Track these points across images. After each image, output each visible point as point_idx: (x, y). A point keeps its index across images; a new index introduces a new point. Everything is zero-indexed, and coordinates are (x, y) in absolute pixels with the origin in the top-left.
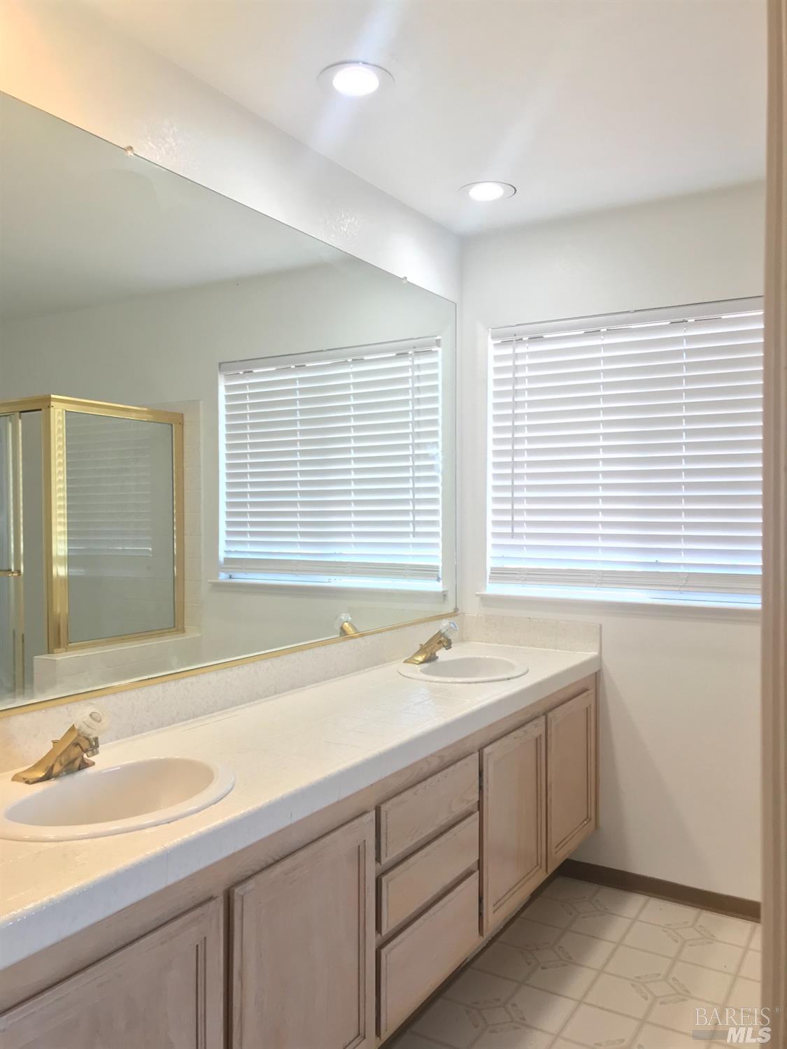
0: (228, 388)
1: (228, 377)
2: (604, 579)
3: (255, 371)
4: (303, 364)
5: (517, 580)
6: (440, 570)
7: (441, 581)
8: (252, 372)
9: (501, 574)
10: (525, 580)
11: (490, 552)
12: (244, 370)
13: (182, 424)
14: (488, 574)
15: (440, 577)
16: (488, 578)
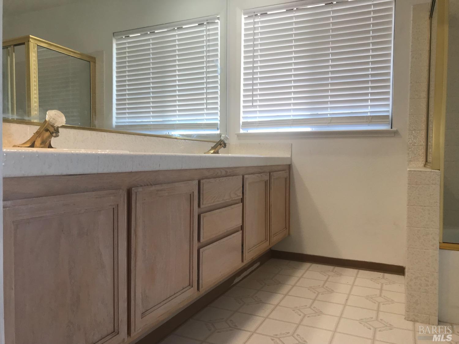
0: (117, 44)
1: (117, 40)
2: (294, 123)
3: (130, 36)
4: (153, 31)
5: (255, 126)
6: (219, 124)
7: (219, 130)
8: (129, 36)
9: (247, 125)
10: (258, 126)
11: (242, 115)
12: (125, 36)
13: (95, 62)
14: (241, 124)
15: (219, 128)
16: (241, 126)
